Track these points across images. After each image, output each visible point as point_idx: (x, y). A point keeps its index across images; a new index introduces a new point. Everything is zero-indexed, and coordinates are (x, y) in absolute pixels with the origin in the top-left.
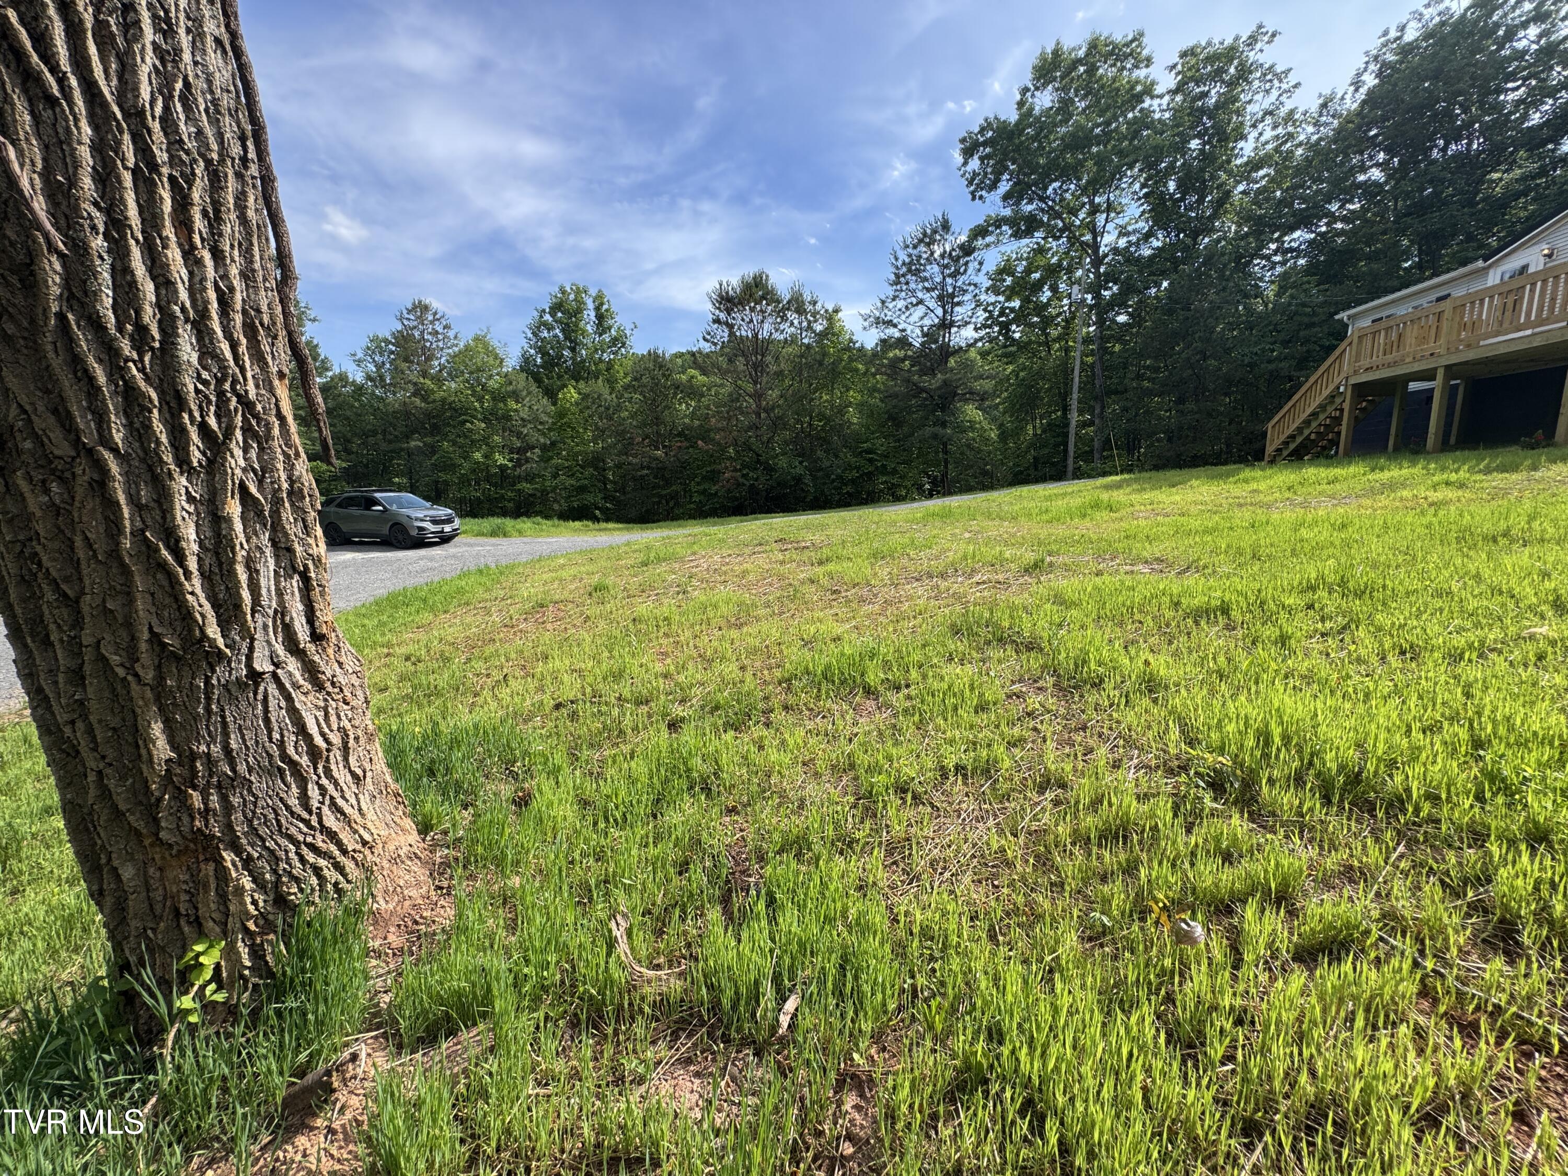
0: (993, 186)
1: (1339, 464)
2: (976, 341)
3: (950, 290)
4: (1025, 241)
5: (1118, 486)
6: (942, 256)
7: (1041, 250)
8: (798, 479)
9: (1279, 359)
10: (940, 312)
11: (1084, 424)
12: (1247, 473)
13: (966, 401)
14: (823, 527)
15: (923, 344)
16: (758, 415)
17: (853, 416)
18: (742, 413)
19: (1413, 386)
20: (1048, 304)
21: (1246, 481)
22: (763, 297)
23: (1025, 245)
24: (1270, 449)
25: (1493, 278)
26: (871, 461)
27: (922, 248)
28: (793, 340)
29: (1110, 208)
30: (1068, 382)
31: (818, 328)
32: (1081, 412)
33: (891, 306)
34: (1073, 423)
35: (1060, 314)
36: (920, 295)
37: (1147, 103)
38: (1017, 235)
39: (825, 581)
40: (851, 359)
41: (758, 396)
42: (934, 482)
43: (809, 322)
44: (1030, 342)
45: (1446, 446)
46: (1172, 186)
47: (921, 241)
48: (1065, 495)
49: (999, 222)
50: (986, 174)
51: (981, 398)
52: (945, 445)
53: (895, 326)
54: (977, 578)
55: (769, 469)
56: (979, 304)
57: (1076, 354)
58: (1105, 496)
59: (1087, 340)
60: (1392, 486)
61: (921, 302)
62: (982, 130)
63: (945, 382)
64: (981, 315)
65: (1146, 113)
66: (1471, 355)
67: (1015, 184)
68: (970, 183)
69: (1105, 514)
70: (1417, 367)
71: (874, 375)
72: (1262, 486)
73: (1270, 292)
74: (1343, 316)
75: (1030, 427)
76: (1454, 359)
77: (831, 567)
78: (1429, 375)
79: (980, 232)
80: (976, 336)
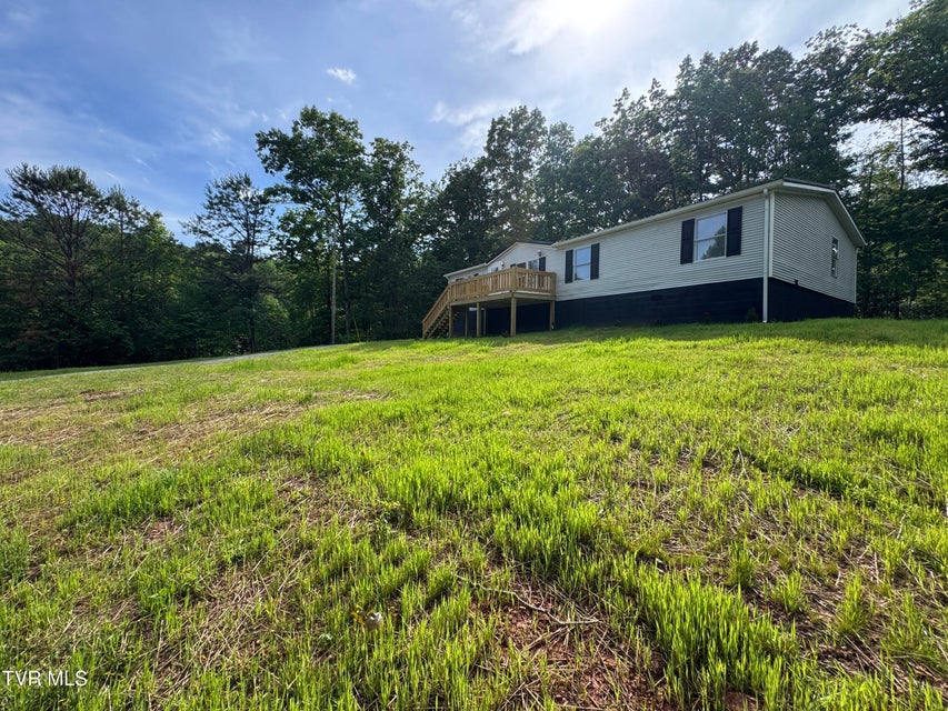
0: (280, 168)
1: (449, 341)
2: (272, 256)
3: (252, 222)
4: (301, 205)
5: (357, 349)
6: (246, 199)
7: (310, 213)
8: (118, 339)
9: (425, 291)
10: (245, 234)
11: (341, 313)
12: (415, 344)
13: (267, 293)
14: (137, 378)
15: (233, 252)
16: (72, 283)
17: (174, 294)
18: (52, 280)
19: (471, 309)
20: (316, 243)
21: (415, 348)
22: (78, 189)
23: (301, 208)
24: (424, 333)
25: (490, 270)
26: (191, 327)
27: (230, 190)
28: (113, 229)
29: (346, 201)
30: (330, 289)
31: (140, 224)
32: (338, 306)
33: (206, 222)
34: (334, 313)
35: (323, 251)
36: (230, 220)
37: (362, 156)
38: (296, 200)
39: (131, 426)
40: (171, 252)
41: (72, 268)
42: (244, 343)
43: (130, 218)
44: (307, 263)
45: (482, 335)
46: (376, 200)
47: (229, 186)
48: (328, 354)
49: (284, 190)
50: (274, 160)
51: (277, 292)
52: (252, 319)
53: (210, 236)
54: (267, 410)
55: (85, 329)
56: (273, 234)
57: (333, 274)
58: (350, 354)
59: (339, 267)
60: (466, 351)
61: (230, 224)
62: (271, 134)
63: (250, 279)
64: (275, 242)
65: (362, 161)
66: (486, 299)
67: (293, 172)
68: (264, 161)
69: (350, 365)
70: (471, 302)
71: (193, 267)
72: (421, 350)
73: (420, 259)
74: (446, 276)
75: (309, 312)
76: (481, 300)
77: (138, 413)
78: (474, 305)
79: (271, 192)
80: (272, 253)
